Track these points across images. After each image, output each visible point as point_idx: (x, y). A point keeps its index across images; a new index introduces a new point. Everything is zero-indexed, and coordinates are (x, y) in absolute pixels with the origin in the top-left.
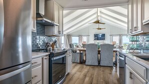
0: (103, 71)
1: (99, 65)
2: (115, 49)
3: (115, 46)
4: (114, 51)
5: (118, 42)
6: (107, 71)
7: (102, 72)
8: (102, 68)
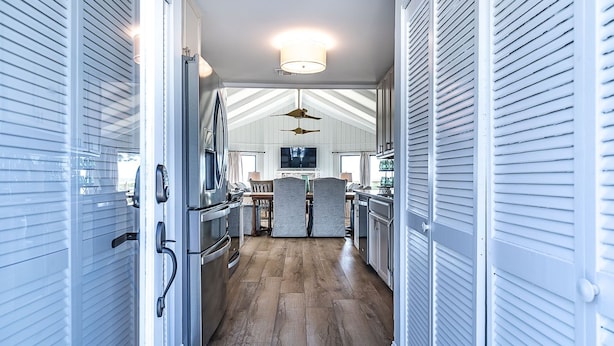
0: (322, 246)
1: (309, 236)
2: (348, 194)
3: (349, 184)
4: (348, 198)
5: (356, 179)
6: (332, 245)
7: (320, 249)
8: (317, 242)
